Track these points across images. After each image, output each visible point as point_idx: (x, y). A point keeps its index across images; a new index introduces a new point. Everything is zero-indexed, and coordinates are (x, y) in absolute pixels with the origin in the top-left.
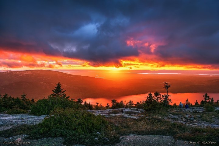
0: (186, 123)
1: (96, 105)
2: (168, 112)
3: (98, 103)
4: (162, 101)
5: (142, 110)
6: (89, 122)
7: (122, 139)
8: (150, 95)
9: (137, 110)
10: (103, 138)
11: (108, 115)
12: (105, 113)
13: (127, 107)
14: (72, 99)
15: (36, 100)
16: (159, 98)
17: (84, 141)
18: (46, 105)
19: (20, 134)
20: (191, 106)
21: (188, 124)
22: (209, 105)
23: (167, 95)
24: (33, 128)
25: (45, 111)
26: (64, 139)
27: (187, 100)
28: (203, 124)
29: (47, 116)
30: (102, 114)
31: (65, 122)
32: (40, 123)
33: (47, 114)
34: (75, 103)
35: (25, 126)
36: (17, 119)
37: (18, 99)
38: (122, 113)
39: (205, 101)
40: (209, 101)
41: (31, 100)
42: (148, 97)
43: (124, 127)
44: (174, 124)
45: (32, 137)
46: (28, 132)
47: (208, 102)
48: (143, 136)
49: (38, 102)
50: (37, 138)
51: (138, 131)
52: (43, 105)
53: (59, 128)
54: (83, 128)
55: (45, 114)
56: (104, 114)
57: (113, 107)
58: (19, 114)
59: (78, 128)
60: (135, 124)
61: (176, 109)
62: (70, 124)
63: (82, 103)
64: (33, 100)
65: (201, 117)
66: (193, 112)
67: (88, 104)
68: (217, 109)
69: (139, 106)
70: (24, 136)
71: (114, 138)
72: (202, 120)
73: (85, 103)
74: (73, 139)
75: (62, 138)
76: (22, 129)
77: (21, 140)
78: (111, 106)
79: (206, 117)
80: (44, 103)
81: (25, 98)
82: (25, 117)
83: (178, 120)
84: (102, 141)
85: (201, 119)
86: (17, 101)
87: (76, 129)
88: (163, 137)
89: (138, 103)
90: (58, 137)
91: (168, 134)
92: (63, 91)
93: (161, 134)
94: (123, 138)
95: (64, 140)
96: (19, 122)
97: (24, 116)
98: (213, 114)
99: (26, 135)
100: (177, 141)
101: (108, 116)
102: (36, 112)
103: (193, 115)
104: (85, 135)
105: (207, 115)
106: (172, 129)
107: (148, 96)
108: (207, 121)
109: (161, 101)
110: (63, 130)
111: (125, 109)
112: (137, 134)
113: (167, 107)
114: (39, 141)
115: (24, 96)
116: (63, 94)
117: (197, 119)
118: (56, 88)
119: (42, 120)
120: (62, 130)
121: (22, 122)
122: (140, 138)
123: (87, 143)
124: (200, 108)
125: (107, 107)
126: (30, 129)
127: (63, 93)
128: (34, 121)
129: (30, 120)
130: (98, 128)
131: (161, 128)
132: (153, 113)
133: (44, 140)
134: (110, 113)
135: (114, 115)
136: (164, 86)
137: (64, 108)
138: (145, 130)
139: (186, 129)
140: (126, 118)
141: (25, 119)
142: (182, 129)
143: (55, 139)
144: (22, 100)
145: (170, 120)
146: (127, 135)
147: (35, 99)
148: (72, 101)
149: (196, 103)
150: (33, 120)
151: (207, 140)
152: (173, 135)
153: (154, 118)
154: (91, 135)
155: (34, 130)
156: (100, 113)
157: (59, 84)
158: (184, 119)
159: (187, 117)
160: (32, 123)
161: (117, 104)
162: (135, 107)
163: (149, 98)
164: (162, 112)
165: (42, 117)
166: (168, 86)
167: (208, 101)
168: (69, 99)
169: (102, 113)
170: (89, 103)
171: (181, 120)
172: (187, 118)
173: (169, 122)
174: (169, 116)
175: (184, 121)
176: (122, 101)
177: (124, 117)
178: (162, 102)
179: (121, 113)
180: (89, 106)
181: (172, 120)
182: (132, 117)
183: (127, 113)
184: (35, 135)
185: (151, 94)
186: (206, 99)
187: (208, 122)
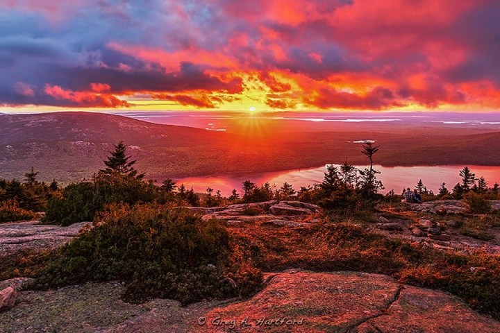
0: (423, 240)
1: (207, 193)
2: (376, 211)
3: (211, 190)
4: (359, 183)
5: (314, 205)
6: (190, 237)
7: (268, 281)
8: (331, 170)
9: (303, 206)
10: (221, 279)
11: (235, 219)
12: (228, 214)
13: (278, 198)
14: (151, 181)
15: (62, 185)
16: (353, 176)
17: (175, 290)
18: (85, 198)
19: (12, 276)
20: (431, 197)
21: (429, 242)
22: (476, 195)
23: (372, 170)
24: (47, 260)
25: (83, 213)
26: (125, 285)
27: (420, 183)
28: (466, 243)
29: (88, 226)
30: (219, 217)
31: (131, 240)
32: (67, 244)
33: (86, 220)
34: (158, 189)
35: (25, 255)
36: (7, 236)
37: (15, 184)
38: (268, 214)
39: (466, 186)
40: (475, 186)
41: (48, 184)
42: (326, 175)
43: (273, 249)
44: (393, 243)
45: (43, 284)
46: (32, 269)
47: (472, 189)
48: (319, 274)
49: (67, 189)
50: (55, 287)
51: (306, 260)
52: (79, 197)
53: (114, 255)
54: (175, 252)
55: (81, 221)
56: (224, 217)
57: (247, 199)
58: (13, 221)
59: (161, 254)
60: (299, 241)
61: (395, 204)
62: (143, 245)
63: (174, 191)
64: (54, 186)
65: (458, 225)
66: (438, 212)
67: (188, 192)
68: (497, 205)
69: (306, 195)
70: (21, 281)
71: (251, 279)
72: (461, 234)
73: (182, 188)
74: (147, 286)
75: (121, 283)
76: (17, 263)
77: (13, 293)
78: (241, 197)
79: (471, 227)
80: (81, 192)
81: (33, 180)
82: (29, 230)
83: (402, 234)
84: (220, 288)
85: (460, 230)
86: (12, 190)
87: (156, 257)
88: (367, 277)
89: (303, 189)
90: (112, 279)
91: (380, 269)
92: (129, 161)
93: (364, 270)
94: (270, 278)
95: (126, 289)
96: (11, 243)
97: (28, 228)
98: (487, 218)
99: (26, 279)
100: (404, 288)
101: (234, 221)
102: (59, 217)
103: (439, 220)
104: (178, 274)
105: (474, 223)
106: (388, 255)
107: (328, 173)
108: (475, 237)
109: (356, 185)
110: (125, 259)
111: (273, 204)
112: (305, 269)
113: (373, 200)
114: (61, 295)
115: (33, 175)
116: (129, 168)
117: (448, 231)
118: (114, 155)
119: (74, 236)
120: (121, 262)
121: (18, 243)
122: (312, 279)
123: (183, 294)
124: (454, 204)
125: (233, 199)
126: (40, 262)
127: (129, 166)
128: (51, 240)
129: (42, 237)
130: (210, 254)
131: (363, 253)
132: (342, 214)
133: (74, 290)
134: (241, 213)
135: (248, 218)
136: (363, 149)
137: (131, 204)
138: (324, 258)
139: (425, 257)
140: (278, 226)
141: (30, 235)
142: (414, 256)
143: (101, 286)
144: (26, 185)
145: (383, 232)
146: (281, 270)
147: (59, 183)
148: (150, 185)
149: (444, 191)
150: (49, 236)
151: (480, 285)
152: (393, 272)
153: (343, 227)
154: (194, 272)
155: (50, 264)
156: (215, 213)
157: (120, 146)
158: (416, 231)
159: (425, 224)
160: (46, 246)
161: (256, 191)
162: (296, 198)
163: (330, 176)
164: (362, 212)
165: (75, 229)
166: (373, 150)
167: (471, 186)
168: (143, 182)
169: (220, 214)
170: (190, 190)
171: (410, 232)
172: (423, 229)
173: (382, 237)
174: (378, 222)
175: (416, 236)
176: (267, 185)
177: (272, 223)
178: (360, 186)
179: (264, 214)
180: (192, 198)
181: (388, 232)
182: (291, 223)
183: (278, 212)
184: (51, 277)
185: (334, 169)
186: (466, 181)
187: (477, 239)
